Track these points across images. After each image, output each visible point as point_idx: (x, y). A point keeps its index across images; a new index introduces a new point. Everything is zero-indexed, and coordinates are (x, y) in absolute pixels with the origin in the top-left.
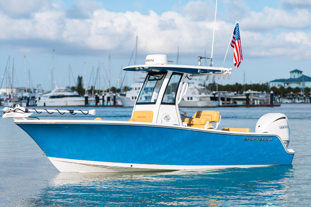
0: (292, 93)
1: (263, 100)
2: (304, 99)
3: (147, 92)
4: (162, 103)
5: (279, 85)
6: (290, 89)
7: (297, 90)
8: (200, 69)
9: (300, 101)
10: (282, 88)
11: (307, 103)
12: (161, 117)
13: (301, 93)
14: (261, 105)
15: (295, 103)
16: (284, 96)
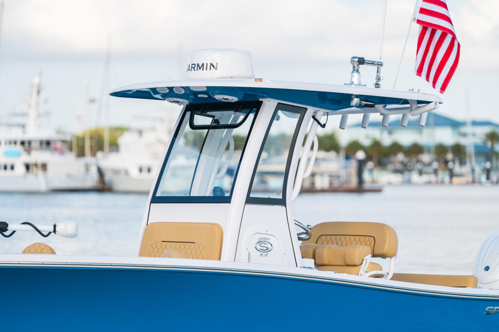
0: (400, 157)
1: (338, 177)
2: (435, 172)
3: (28, 151)
4: (250, 200)
5: (367, 137)
6: (396, 148)
7: (415, 150)
8: (357, 96)
9: (425, 178)
10: (376, 144)
11: (442, 182)
12: (248, 242)
13: (426, 158)
14: (332, 190)
15: (409, 182)
16: (381, 164)
